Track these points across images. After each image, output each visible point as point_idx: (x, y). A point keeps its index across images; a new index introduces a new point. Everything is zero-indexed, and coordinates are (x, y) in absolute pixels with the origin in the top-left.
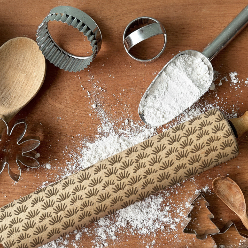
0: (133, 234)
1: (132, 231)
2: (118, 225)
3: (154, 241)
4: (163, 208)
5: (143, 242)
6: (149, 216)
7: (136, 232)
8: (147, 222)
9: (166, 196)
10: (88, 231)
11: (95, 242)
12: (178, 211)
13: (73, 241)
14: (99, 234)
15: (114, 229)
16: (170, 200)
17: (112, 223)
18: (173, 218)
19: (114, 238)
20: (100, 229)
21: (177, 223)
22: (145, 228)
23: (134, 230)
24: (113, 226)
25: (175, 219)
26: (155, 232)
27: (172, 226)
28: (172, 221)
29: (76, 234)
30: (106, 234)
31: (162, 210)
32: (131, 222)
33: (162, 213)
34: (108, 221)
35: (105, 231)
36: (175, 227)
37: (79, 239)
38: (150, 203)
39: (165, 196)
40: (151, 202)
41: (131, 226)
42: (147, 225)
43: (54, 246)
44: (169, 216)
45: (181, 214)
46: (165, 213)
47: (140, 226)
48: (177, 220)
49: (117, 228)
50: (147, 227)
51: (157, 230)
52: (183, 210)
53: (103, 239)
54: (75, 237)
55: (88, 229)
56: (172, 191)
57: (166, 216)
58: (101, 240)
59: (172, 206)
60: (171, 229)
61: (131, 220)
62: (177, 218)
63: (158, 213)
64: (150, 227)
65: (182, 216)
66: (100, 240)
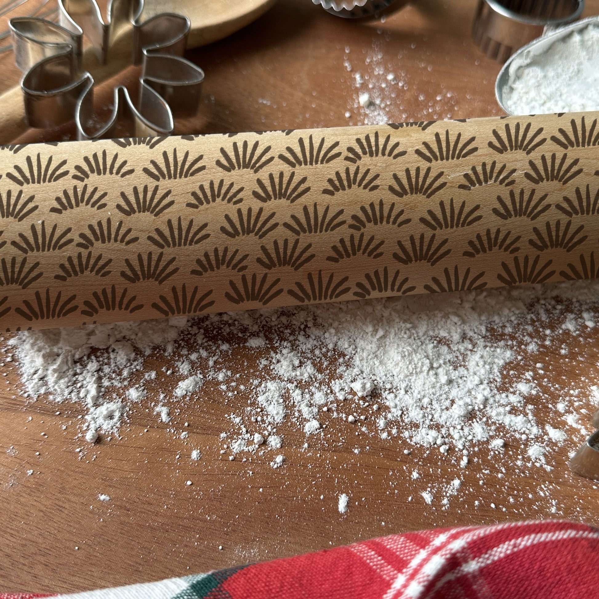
0: (384, 435)
1: (381, 423)
2: (336, 388)
3: (456, 483)
4: (511, 383)
5: (415, 475)
6: (454, 393)
7: (394, 431)
8: (442, 410)
9: (525, 351)
10: (227, 381)
11: (238, 420)
12: (561, 407)
13: (162, 396)
14: (261, 399)
15: (319, 398)
16: (539, 365)
17: (319, 376)
18: (541, 423)
19: (312, 426)
20: (272, 386)
21: (552, 443)
22: (430, 427)
23: (389, 424)
24: (319, 389)
25: (548, 428)
26: (465, 452)
27: (534, 451)
28: (535, 430)
29: (183, 378)
30: (286, 407)
31: (503, 389)
32: (385, 395)
33: (502, 398)
34: (309, 370)
35: (286, 397)
36: (544, 455)
37: (184, 397)
38: (464, 356)
39: (520, 348)
40: (469, 353)
41: (383, 409)
42: (442, 421)
43: (88, 392)
44: (526, 415)
45: (571, 419)
46: (514, 399)
47: (415, 415)
48: (555, 434)
49: (331, 398)
50: (438, 427)
51: (476, 449)
52: (581, 407)
53: (270, 419)
54: (175, 385)
55: (229, 373)
56: (547, 343)
57: (514, 411)
58: (263, 421)
59: (540, 385)
60: (529, 459)
61: (388, 386)
62: (555, 427)
63: (487, 392)
64: (451, 429)
65: (575, 425)
66: (259, 419)
